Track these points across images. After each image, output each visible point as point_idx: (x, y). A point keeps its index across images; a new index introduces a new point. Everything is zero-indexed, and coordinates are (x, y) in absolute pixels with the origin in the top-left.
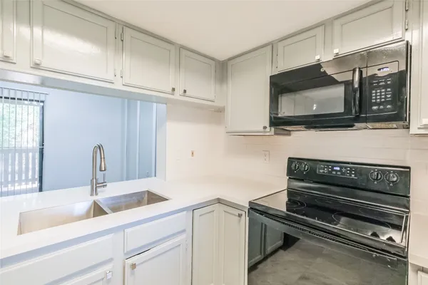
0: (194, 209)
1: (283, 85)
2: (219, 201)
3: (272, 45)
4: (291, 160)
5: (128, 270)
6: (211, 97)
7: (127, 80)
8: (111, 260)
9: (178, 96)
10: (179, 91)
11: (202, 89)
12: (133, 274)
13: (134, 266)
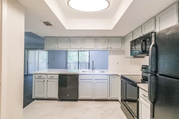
2: (118, 75)
3: (133, 32)
6: (121, 47)
7: (98, 48)
10: (109, 48)
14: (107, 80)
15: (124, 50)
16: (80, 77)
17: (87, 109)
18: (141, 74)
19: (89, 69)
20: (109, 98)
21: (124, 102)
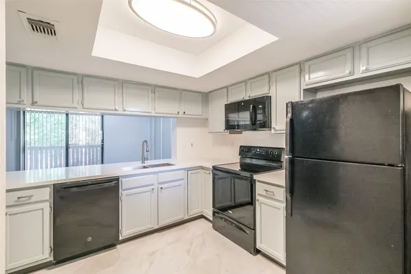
0: (188, 170)
1: (233, 108)
2: (202, 168)
3: (227, 87)
4: (241, 147)
5: (159, 189)
6: (200, 113)
7: (157, 112)
8: (153, 185)
9: (180, 115)
10: (181, 113)
11: (194, 110)
12: (161, 191)
13: (162, 188)
14: (183, 179)
15: (207, 119)
16: (124, 183)
17: (152, 254)
18: (239, 161)
19: (102, 163)
20: (187, 217)
21: (220, 215)
